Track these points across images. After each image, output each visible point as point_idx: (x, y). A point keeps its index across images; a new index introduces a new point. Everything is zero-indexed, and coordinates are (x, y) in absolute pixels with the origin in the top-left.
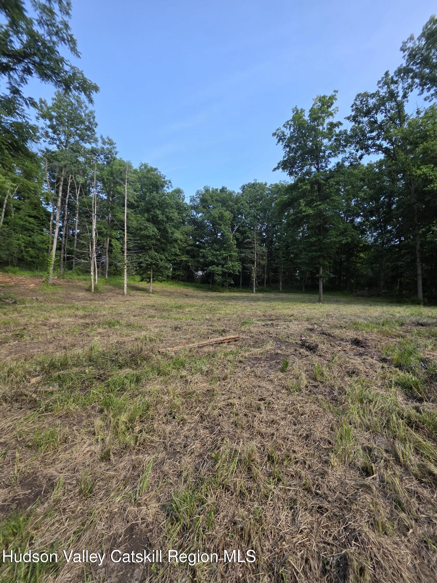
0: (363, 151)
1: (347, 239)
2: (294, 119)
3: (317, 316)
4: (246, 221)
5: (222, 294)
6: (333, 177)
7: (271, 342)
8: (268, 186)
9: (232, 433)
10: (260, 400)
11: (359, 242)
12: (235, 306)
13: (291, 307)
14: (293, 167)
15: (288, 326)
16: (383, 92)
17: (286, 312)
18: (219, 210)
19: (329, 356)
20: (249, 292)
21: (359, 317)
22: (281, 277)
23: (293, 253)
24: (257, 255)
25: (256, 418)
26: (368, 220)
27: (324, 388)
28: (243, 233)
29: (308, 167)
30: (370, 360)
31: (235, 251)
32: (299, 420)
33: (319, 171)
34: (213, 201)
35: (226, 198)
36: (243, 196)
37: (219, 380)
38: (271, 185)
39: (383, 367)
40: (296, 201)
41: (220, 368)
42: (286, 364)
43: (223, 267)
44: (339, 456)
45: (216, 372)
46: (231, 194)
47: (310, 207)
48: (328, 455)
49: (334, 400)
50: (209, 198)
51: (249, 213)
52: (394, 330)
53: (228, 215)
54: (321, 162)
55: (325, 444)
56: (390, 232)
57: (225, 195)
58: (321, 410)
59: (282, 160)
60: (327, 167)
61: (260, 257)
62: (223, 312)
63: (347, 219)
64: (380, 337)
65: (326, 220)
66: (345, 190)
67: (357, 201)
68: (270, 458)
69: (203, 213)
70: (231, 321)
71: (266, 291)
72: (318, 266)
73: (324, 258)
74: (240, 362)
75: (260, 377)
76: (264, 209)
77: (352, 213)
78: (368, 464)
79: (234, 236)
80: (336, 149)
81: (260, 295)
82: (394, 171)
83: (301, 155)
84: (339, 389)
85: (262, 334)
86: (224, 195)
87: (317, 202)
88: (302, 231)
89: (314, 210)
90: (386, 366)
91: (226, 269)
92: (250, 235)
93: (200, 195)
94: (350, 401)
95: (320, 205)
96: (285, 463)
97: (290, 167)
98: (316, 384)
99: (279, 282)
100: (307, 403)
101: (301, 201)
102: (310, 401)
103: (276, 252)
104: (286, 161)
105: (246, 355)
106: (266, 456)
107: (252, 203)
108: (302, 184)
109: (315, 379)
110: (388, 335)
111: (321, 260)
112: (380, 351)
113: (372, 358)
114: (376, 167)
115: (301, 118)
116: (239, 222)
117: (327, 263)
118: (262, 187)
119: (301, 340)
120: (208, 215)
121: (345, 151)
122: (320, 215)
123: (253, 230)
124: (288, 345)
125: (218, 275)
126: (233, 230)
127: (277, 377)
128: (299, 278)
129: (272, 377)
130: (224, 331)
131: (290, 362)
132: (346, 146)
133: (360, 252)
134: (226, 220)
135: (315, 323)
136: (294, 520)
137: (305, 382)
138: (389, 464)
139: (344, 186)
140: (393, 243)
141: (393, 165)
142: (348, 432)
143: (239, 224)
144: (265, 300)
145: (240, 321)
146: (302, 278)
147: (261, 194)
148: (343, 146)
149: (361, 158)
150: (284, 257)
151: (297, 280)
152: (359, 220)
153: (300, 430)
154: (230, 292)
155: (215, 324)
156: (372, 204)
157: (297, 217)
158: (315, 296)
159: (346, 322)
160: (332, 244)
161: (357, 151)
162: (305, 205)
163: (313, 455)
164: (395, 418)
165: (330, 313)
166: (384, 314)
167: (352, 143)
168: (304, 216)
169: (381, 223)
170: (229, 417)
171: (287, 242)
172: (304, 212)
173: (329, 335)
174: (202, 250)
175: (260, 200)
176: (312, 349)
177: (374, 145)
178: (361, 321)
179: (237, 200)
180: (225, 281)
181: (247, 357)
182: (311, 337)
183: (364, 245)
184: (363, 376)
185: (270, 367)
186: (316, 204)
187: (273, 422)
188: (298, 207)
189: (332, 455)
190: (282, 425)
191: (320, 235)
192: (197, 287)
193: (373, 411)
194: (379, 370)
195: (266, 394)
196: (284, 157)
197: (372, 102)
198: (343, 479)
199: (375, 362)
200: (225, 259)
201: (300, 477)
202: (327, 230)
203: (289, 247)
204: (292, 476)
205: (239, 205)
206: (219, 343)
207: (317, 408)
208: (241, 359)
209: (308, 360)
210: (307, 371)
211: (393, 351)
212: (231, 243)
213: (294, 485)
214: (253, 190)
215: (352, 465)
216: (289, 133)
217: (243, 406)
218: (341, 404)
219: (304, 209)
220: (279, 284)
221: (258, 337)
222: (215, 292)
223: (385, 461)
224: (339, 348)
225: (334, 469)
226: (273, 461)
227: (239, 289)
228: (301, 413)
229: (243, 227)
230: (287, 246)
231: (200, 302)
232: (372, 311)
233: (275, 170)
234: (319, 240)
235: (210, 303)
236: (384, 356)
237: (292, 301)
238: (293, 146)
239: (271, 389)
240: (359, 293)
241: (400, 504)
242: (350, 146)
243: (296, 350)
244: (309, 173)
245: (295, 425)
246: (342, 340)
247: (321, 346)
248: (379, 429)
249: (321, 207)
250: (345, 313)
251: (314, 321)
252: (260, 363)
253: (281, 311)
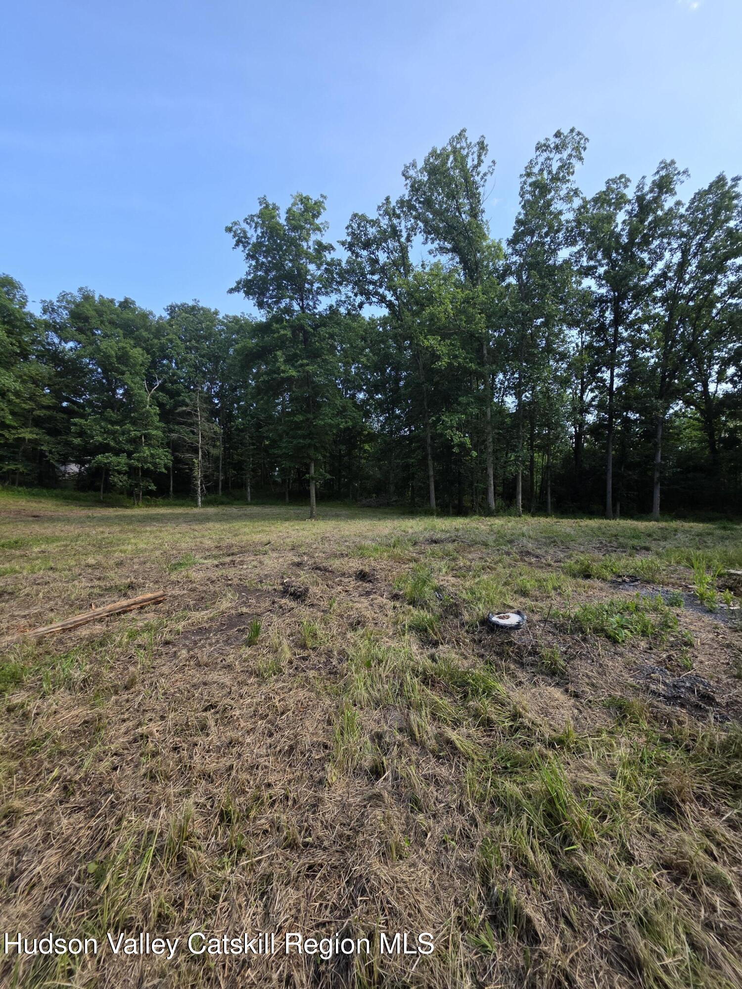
0: (363, 298)
1: (346, 422)
2: (261, 215)
3: (307, 541)
4: (179, 372)
5: (128, 512)
6: (325, 325)
7: (229, 595)
8: (220, 317)
9: (142, 797)
10: (205, 710)
11: (363, 428)
12: (158, 533)
13: (267, 529)
14: (262, 294)
15: (260, 562)
16: (384, 222)
17: (257, 538)
18: (117, 342)
19: (324, 604)
20: (188, 506)
21: (366, 537)
22: (248, 477)
23: (267, 438)
24: (203, 437)
25: (196, 749)
26: (372, 397)
27: (318, 658)
28: (173, 394)
29: (288, 300)
30: (380, 599)
31: (157, 428)
32: (277, 726)
33: (304, 312)
34: (102, 322)
35: (133, 321)
36: (172, 326)
37: (116, 693)
38: (227, 316)
39: (395, 608)
40: (270, 352)
41: (119, 666)
42: (257, 631)
43: (130, 455)
44: (339, 765)
45: (108, 676)
46: (145, 316)
47: (293, 365)
48: (323, 769)
49: (333, 672)
50: (94, 313)
51: (185, 360)
52: (406, 552)
53: (138, 354)
54: (307, 299)
55: (318, 752)
56: (399, 417)
57: (130, 316)
58: (313, 695)
59: (244, 277)
60: (315, 308)
61: (210, 442)
62: (130, 547)
63: (346, 393)
64: (391, 563)
65: (317, 390)
66: (342, 349)
67: (357, 368)
68: (225, 817)
69: (79, 343)
70: (148, 565)
71: (222, 503)
72: (308, 461)
73: (316, 449)
74: (167, 643)
75: (206, 665)
76: (214, 356)
77: (353, 384)
78: (378, 760)
79: (153, 397)
80: (329, 284)
81: (211, 510)
82: (400, 335)
83: (275, 279)
84: (339, 654)
85: (213, 582)
86: (127, 315)
87: (302, 359)
88: (282, 403)
89: (299, 371)
90: (398, 605)
91: (138, 460)
92: (187, 400)
93: (68, 302)
94: (353, 668)
95: (307, 365)
96: (253, 814)
97: (259, 294)
98: (305, 654)
99: (246, 487)
100: (291, 690)
101: (279, 353)
102: (295, 685)
103: (238, 435)
104: (250, 281)
105: (180, 628)
106: (216, 815)
107: (190, 341)
108: (278, 326)
109: (304, 647)
110: (400, 560)
111: (312, 452)
112: (390, 585)
113: (382, 596)
114: (380, 325)
115: (273, 217)
116: (163, 372)
117: (320, 457)
118: (210, 316)
119: (282, 584)
120: (90, 349)
121: (340, 292)
122: (307, 380)
123: (194, 391)
124: (261, 594)
125: (119, 472)
126: (151, 386)
127: (241, 656)
128: (279, 480)
129: (230, 659)
130: (131, 586)
131: (264, 624)
132: (340, 283)
133: (365, 442)
134: (135, 365)
135: (304, 553)
136: (267, 914)
137: (288, 655)
138: (403, 749)
139: (341, 343)
140: (402, 432)
141: (399, 327)
142: (350, 720)
143: (165, 376)
144: (220, 519)
145: (168, 561)
146: (284, 481)
147: (208, 329)
148: (337, 282)
149: (361, 306)
150: (253, 444)
151: (275, 483)
152: (361, 396)
153: (279, 742)
154: (148, 506)
155: (111, 574)
156: (377, 376)
157: (273, 379)
158: (305, 508)
159: (348, 547)
160: (327, 428)
161: (356, 295)
162: (285, 361)
163: (299, 779)
164: (409, 678)
165: (327, 535)
166: (395, 531)
167: (349, 282)
168: (282, 378)
169: (389, 403)
170: (136, 766)
171: (258, 418)
172: (284, 372)
173: (326, 570)
174: (76, 420)
175: (206, 338)
176: (299, 596)
177: (377, 293)
178: (368, 543)
179: (159, 330)
180: (137, 485)
181: (181, 629)
182: (298, 576)
183: (369, 433)
184: (370, 626)
185: (227, 642)
186: (300, 362)
187: (231, 743)
188: (274, 362)
189: (329, 767)
190: (248, 744)
191: (309, 412)
192: (66, 498)
193: (383, 676)
194: (390, 613)
195: (217, 694)
196: (248, 274)
197: (372, 231)
198: (345, 798)
199: (385, 601)
200: (135, 441)
201: (278, 828)
202: (319, 406)
203: (261, 427)
204: (265, 832)
205: (163, 340)
206: (119, 614)
207: (307, 694)
208: (168, 637)
209: (293, 616)
210: (291, 635)
211: (405, 582)
212: (148, 411)
213: (269, 847)
214: (191, 318)
215: (358, 771)
216: (255, 235)
217: (169, 732)
218: (342, 677)
219: (282, 368)
220: (246, 490)
221: (205, 589)
222: (113, 506)
223: (398, 746)
224: (340, 588)
225: (333, 789)
226: (230, 821)
227: (166, 501)
228: (280, 710)
229: (175, 382)
230: (258, 426)
231: (73, 530)
232: (381, 528)
233: (231, 291)
234: (308, 419)
235: (98, 532)
236: (396, 591)
237: (268, 519)
238: (262, 259)
239: (228, 683)
240: (364, 502)
241: (416, 801)
242: (346, 285)
243: (274, 603)
244: (288, 310)
245: (271, 735)
246: (343, 575)
247: (313, 589)
248: (391, 701)
249: (310, 368)
250: (347, 533)
251: (302, 550)
252: (208, 638)
253: (248, 537)
